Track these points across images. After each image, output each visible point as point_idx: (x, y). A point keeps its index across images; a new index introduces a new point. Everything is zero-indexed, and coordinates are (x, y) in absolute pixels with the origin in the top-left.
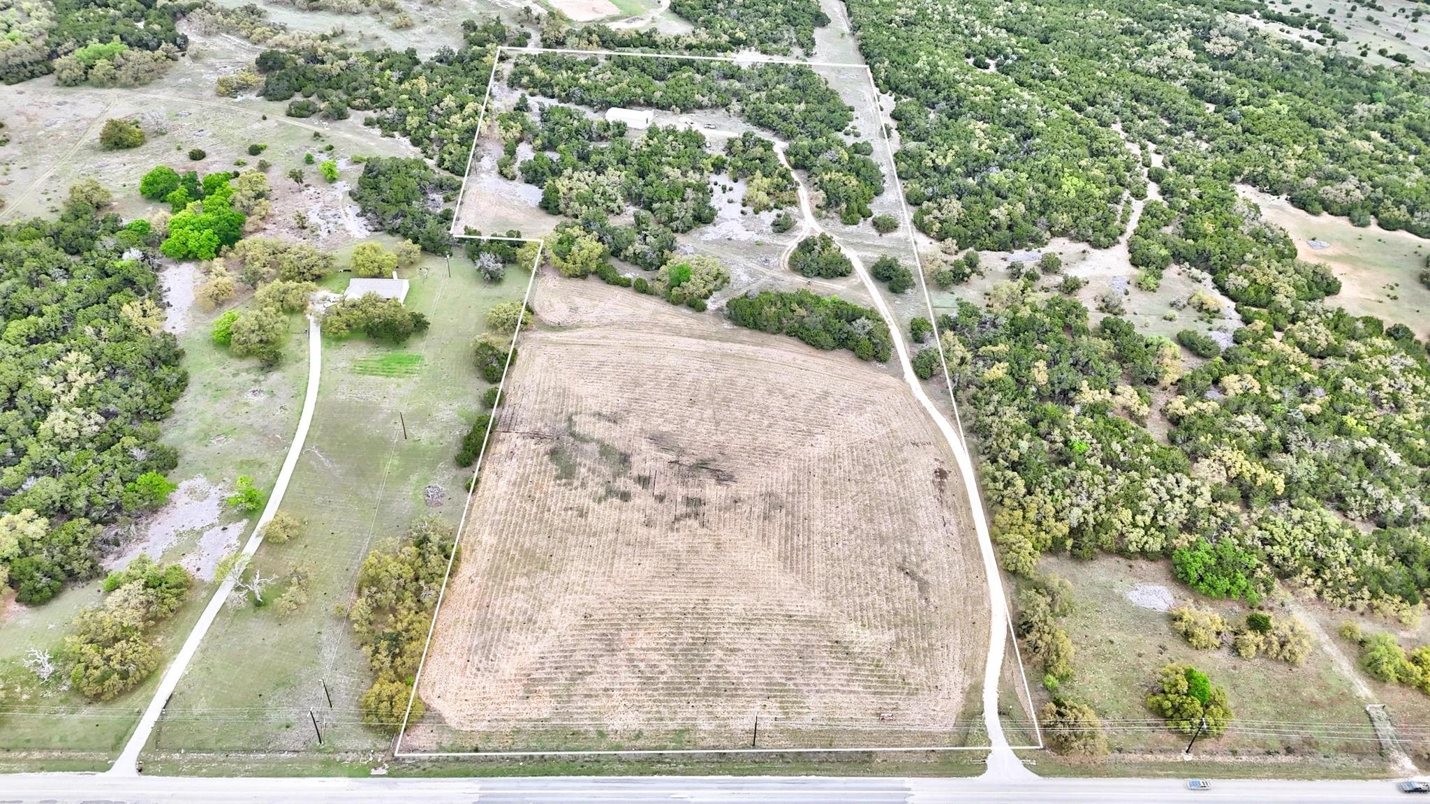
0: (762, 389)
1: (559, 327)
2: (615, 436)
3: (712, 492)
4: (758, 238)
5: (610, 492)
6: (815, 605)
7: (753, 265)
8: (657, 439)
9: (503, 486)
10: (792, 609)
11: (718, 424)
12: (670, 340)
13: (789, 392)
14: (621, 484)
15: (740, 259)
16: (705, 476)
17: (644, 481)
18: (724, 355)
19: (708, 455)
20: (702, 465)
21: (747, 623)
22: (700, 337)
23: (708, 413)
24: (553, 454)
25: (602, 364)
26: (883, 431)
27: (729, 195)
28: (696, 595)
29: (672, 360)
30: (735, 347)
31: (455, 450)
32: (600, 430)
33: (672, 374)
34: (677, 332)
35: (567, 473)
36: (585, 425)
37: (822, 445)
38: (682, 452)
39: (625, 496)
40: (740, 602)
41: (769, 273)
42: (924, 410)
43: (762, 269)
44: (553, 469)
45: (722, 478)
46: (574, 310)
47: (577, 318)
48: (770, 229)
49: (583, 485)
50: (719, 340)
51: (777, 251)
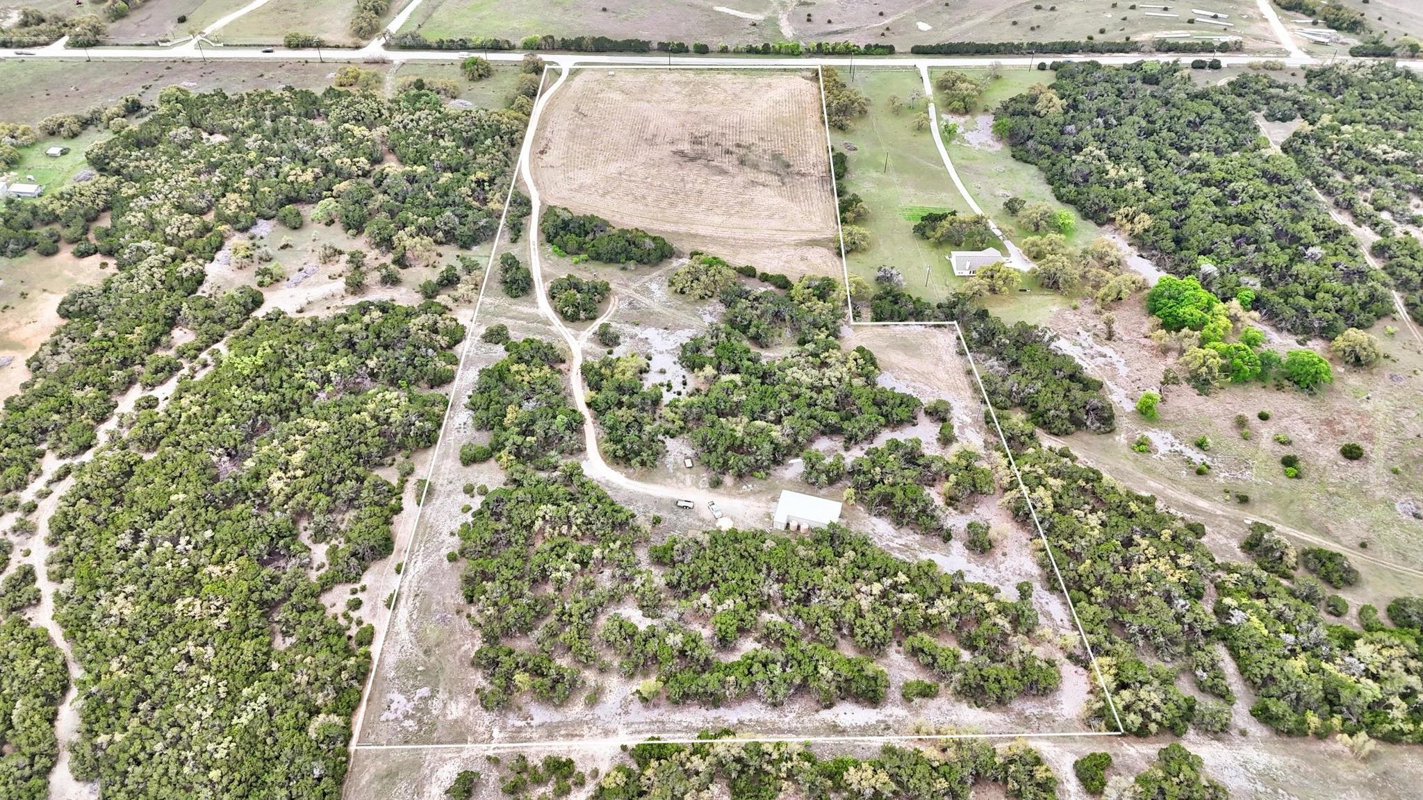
0: (649, 199)
1: (813, 243)
2: (750, 174)
3: (686, 147)
4: (637, 330)
5: (748, 148)
6: (634, 105)
7: (645, 301)
8: (723, 172)
9: (813, 151)
10: (647, 105)
11: (683, 180)
12: (720, 233)
13: (630, 197)
14: (742, 151)
15: (656, 308)
16: (692, 155)
17: (728, 152)
18: (676, 223)
19: (689, 164)
20: (693, 160)
21: (670, 101)
22: (695, 236)
23: (689, 186)
24: (788, 166)
25: (771, 217)
26: (571, 174)
27: (663, 379)
28: (695, 109)
29: (717, 220)
30: (669, 228)
31: (850, 166)
32: (762, 177)
33: (716, 210)
34: (714, 240)
35: (776, 157)
36: (774, 180)
37: (613, 168)
38: (705, 166)
39: (738, 146)
40: (673, 106)
41: (630, 292)
42: (536, 183)
43: (637, 296)
44: (785, 158)
45: (682, 154)
46: (803, 259)
47: (799, 252)
48: (621, 339)
49: (765, 151)
50: (679, 234)
51: (619, 316)
